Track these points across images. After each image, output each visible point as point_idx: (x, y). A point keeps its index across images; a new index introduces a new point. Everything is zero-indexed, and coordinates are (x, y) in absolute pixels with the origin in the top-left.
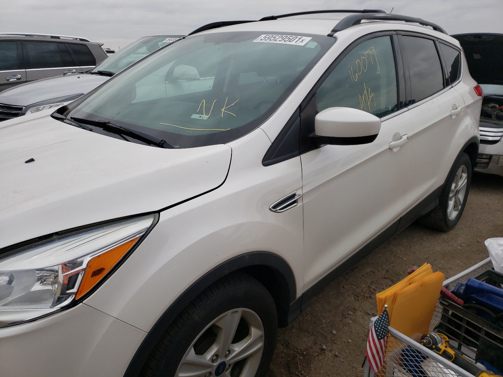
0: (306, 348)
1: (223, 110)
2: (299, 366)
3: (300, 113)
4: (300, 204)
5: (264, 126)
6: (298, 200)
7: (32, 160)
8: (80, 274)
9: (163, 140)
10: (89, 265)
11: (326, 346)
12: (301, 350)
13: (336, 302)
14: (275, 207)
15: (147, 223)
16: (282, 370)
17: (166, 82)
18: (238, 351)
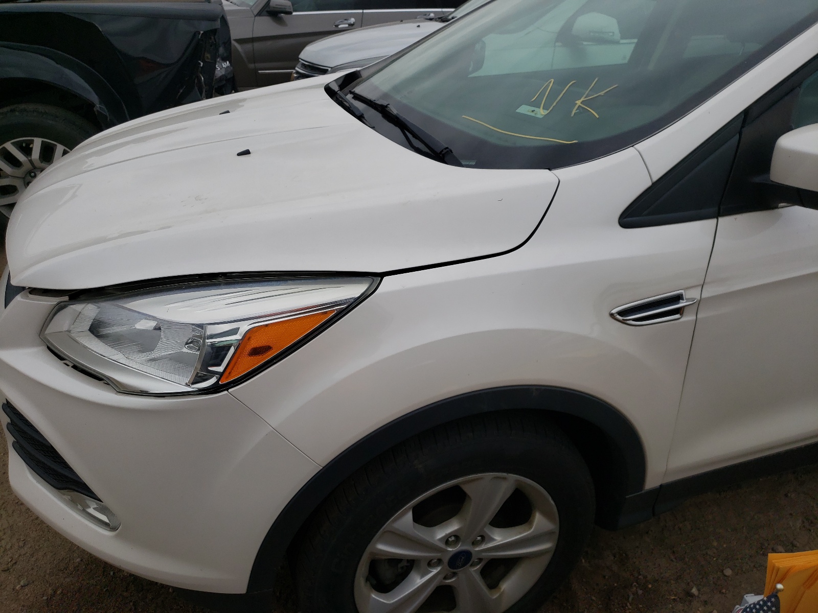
0: (657, 578)
1: (579, 102)
2: (628, 604)
3: (743, 127)
4: (688, 318)
5: (644, 146)
6: (686, 310)
7: (247, 152)
8: (233, 347)
9: (447, 148)
10: (248, 336)
11: (699, 590)
12: (645, 577)
13: (756, 517)
14: (623, 313)
15: (354, 290)
16: (593, 598)
17: (557, 44)
18: (499, 542)
